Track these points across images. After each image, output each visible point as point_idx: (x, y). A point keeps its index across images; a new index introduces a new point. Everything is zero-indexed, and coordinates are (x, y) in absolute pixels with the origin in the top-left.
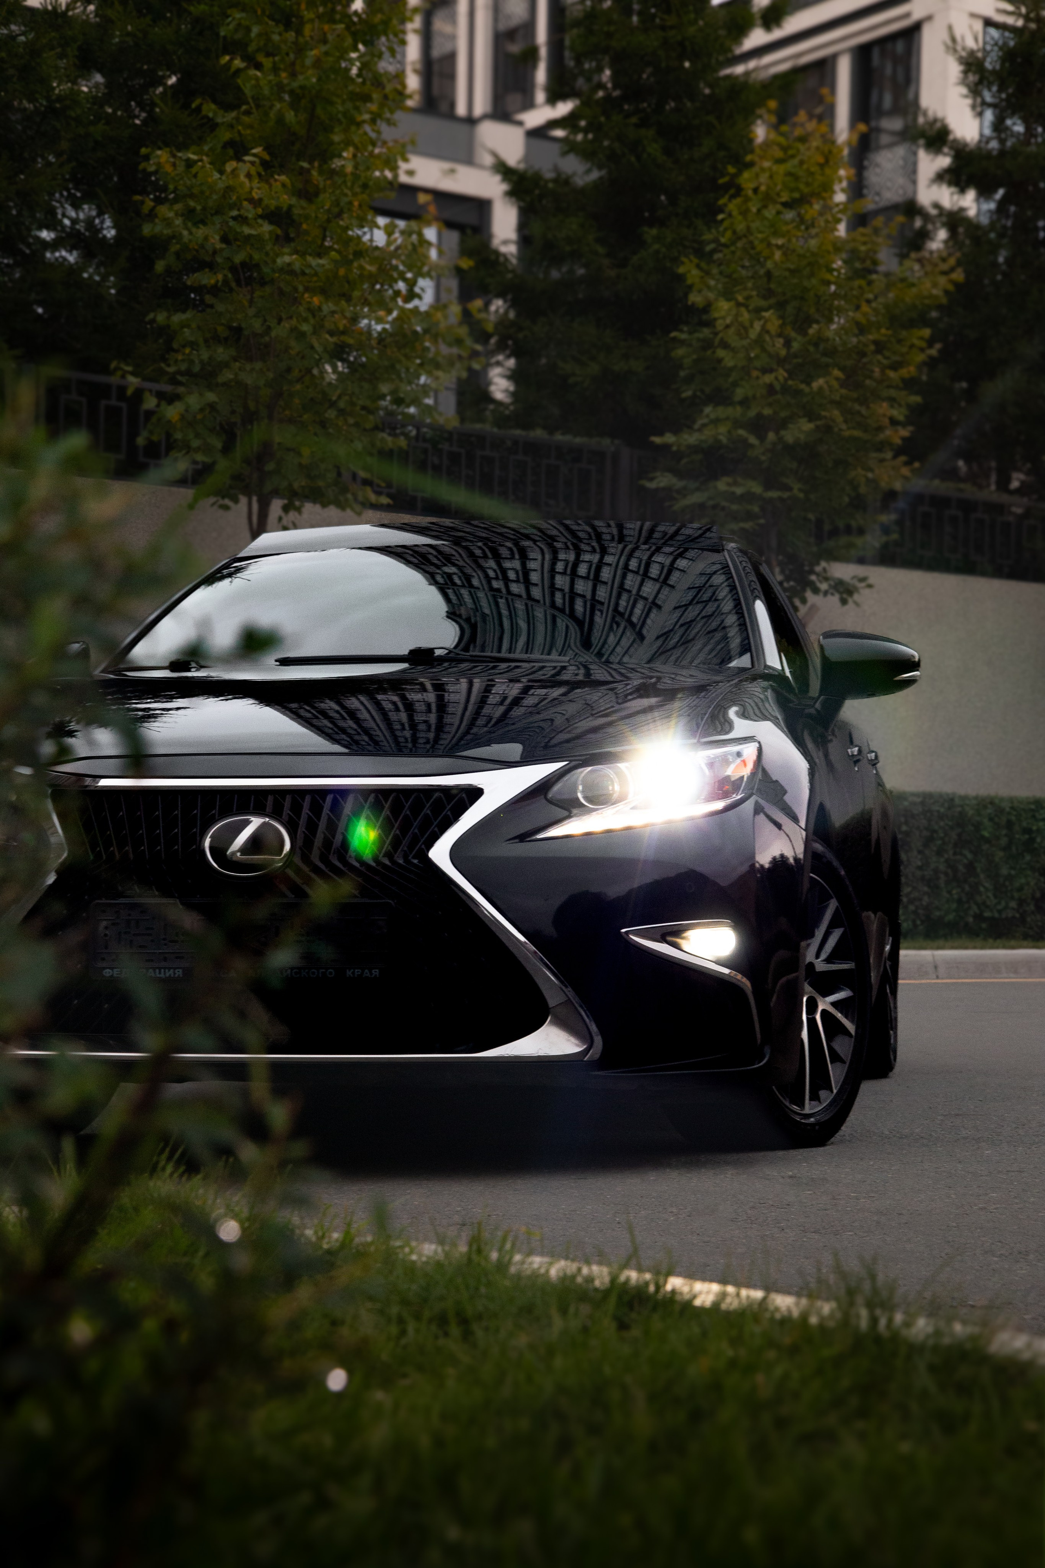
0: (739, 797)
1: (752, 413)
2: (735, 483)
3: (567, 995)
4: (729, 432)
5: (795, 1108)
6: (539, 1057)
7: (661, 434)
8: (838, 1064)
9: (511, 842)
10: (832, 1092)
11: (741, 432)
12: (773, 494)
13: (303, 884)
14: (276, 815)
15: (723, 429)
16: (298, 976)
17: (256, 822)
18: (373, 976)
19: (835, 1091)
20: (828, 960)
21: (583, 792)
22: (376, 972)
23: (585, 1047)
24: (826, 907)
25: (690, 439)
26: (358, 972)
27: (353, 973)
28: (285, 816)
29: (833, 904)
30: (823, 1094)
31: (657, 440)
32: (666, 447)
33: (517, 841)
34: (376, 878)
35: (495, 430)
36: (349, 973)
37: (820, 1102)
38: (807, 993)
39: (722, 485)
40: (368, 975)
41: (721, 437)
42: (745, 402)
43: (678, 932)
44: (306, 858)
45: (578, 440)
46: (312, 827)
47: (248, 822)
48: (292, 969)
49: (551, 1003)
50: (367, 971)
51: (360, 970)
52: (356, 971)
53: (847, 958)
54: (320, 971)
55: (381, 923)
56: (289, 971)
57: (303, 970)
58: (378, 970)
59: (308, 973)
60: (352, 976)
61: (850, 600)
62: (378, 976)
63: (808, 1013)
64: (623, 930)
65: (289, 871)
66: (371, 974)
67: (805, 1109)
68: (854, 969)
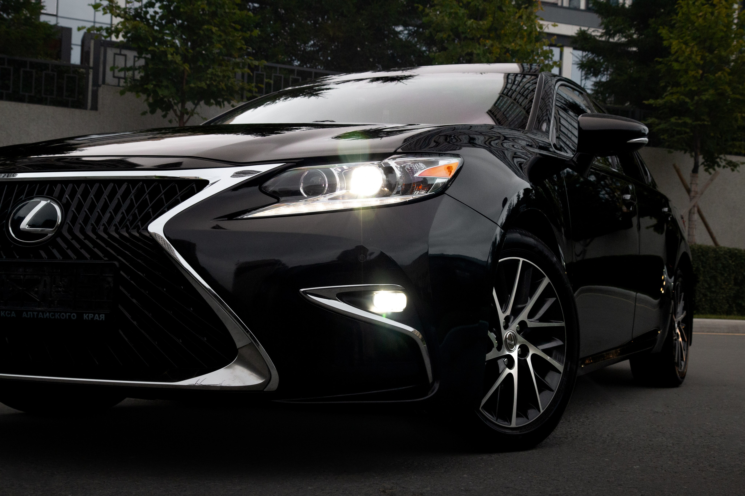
0: (429, 193)
2: (680, 119)
3: (250, 339)
4: (678, 98)
5: (501, 423)
6: (221, 386)
7: (648, 100)
8: (547, 393)
9: (221, 219)
10: (540, 411)
11: (682, 97)
12: (696, 123)
13: (67, 249)
14: (57, 199)
15: (675, 97)
17: (43, 203)
18: (101, 319)
19: (542, 411)
20: (541, 320)
21: (304, 188)
22: (102, 317)
23: (264, 380)
24: (539, 283)
26: (91, 316)
27: (88, 316)
29: (546, 281)
30: (530, 413)
31: (646, 102)
32: (650, 105)
33: (227, 219)
36: (85, 316)
37: (528, 419)
38: (519, 342)
39: (673, 120)
40: (98, 318)
41: (673, 100)
42: (686, 85)
43: (355, 293)
44: (71, 231)
46: (79, 207)
47: (37, 204)
48: (50, 312)
49: (239, 345)
50: (97, 315)
51: (92, 315)
52: (90, 315)
53: (558, 319)
54: (67, 314)
55: (110, 279)
56: (48, 314)
57: (56, 314)
58: (104, 315)
59: (59, 315)
60: (87, 319)
61: (735, 169)
62: (104, 320)
63: (519, 355)
64: (302, 290)
65: (59, 240)
66: (99, 318)
67: (511, 424)
68: (564, 327)
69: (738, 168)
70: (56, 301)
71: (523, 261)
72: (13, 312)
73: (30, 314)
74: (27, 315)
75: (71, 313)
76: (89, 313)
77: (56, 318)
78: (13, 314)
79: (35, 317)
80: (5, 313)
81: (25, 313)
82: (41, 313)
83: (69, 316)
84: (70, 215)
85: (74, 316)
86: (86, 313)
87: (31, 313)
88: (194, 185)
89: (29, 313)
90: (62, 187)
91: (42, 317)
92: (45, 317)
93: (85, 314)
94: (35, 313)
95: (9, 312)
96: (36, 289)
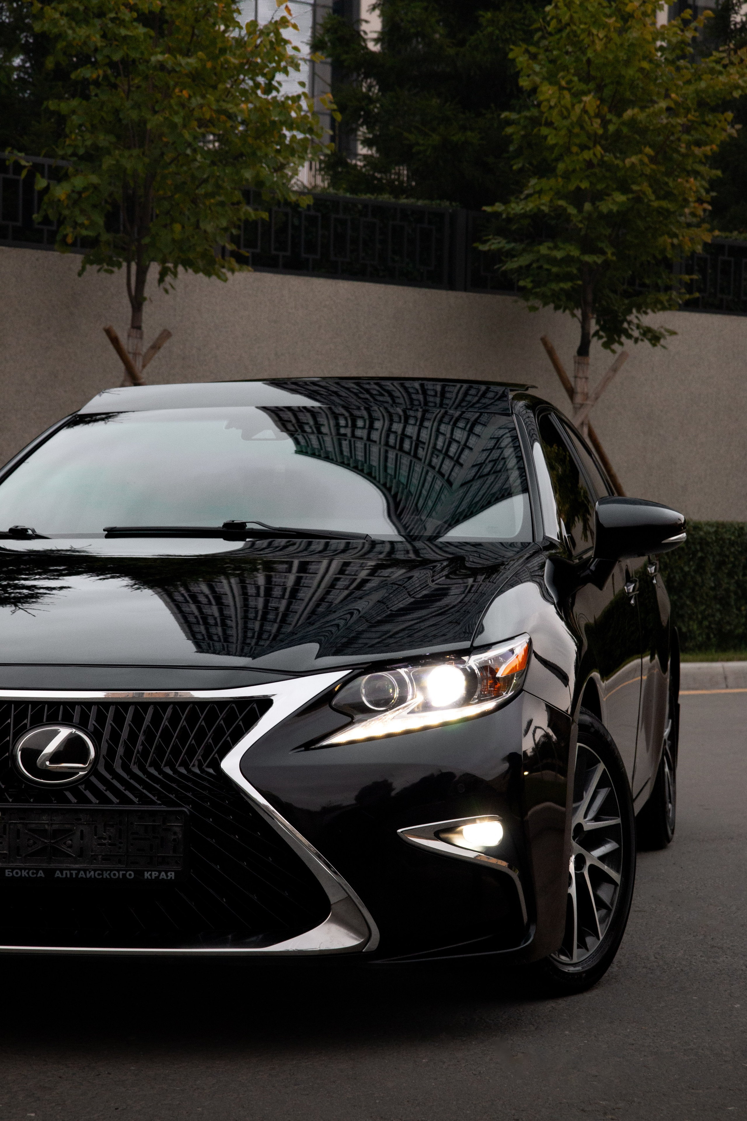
0: (510, 694)
1: (572, 187)
2: (556, 247)
3: (347, 893)
4: (551, 201)
5: (563, 958)
6: (320, 951)
7: (492, 204)
8: (604, 912)
9: (296, 751)
10: (598, 939)
11: (562, 203)
12: (588, 258)
13: (106, 791)
14: (82, 725)
15: (546, 199)
16: (101, 877)
17: (64, 732)
18: (169, 878)
19: (601, 938)
20: (596, 819)
21: (367, 696)
22: (171, 875)
23: (362, 940)
24: (594, 771)
25: (517, 207)
26: (155, 874)
27: (151, 875)
28: (90, 727)
29: (601, 767)
30: (589, 940)
31: (488, 209)
32: (497, 215)
33: (303, 749)
34: (174, 785)
35: (348, 195)
36: (147, 875)
37: (587, 950)
38: (575, 852)
39: (543, 249)
40: (165, 877)
41: (543, 208)
42: (567, 176)
43: (452, 829)
44: (109, 768)
45: (420, 203)
46: (115, 736)
47: (56, 733)
48: (95, 871)
49: (333, 899)
50: (163, 873)
51: (157, 873)
52: (153, 873)
53: (613, 814)
54: (121, 873)
55: (177, 829)
56: (92, 873)
57: (104, 872)
58: (173, 873)
59: (109, 874)
60: (149, 877)
61: (657, 344)
62: (173, 878)
63: (576, 869)
64: (399, 831)
65: (93, 779)
66: (167, 876)
67: (572, 959)
68: (619, 824)
69: (662, 341)
70: (100, 857)
71: (579, 747)
72: (41, 871)
73: (66, 874)
74: (62, 874)
75: (127, 871)
76: (152, 871)
77: (104, 877)
78: (41, 874)
79: (74, 876)
80: (28, 873)
81: (58, 872)
82: (82, 872)
83: (124, 875)
84: (104, 746)
85: (130, 875)
86: (148, 872)
87: (68, 872)
88: (255, 706)
89: (64, 872)
90: (82, 708)
91: (84, 876)
92: (88, 876)
93: (146, 873)
94: (74, 872)
95: (35, 871)
96: (70, 842)
